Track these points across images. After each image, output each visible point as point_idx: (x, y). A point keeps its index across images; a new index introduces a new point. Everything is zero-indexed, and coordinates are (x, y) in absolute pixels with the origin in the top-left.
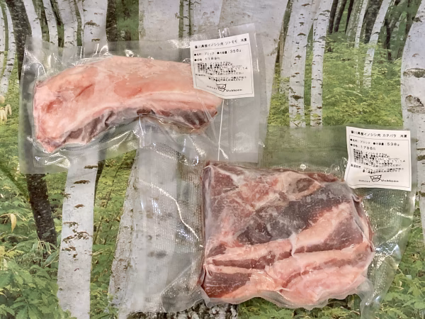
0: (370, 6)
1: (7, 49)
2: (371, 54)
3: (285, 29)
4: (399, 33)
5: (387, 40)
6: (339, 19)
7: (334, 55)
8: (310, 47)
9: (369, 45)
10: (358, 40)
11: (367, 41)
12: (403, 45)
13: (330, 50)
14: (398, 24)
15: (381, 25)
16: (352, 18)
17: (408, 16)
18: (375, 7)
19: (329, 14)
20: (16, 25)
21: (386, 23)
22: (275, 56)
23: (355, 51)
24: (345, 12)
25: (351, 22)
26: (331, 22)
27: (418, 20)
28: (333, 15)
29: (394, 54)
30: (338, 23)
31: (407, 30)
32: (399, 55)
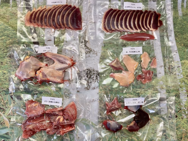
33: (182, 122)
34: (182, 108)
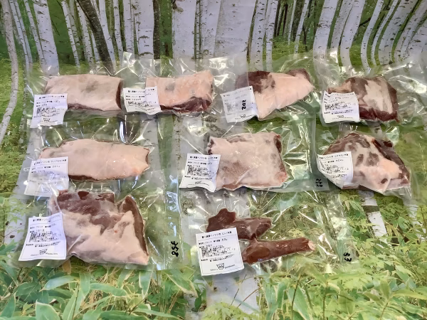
0: (295, 19)
1: (94, 55)
2: (297, 47)
3: (251, 36)
4: (310, 35)
5: (304, 40)
6: (279, 28)
7: (277, 49)
8: (264, 46)
9: (295, 42)
10: (289, 40)
11: (294, 40)
12: (313, 42)
13: (275, 47)
14: (310, 29)
15: (301, 30)
16: (286, 27)
17: (314, 24)
18: (297, 19)
19: (273, 25)
20: (97, 43)
21: (303, 29)
22: (246, 51)
23: (288, 46)
24: (282, 24)
25: (285, 30)
26: (275, 30)
27: (320, 26)
28: (276, 26)
29: (308, 47)
30: (279, 30)
31: (315, 33)
32: (311, 48)
33: (419, 249)
34: (414, 223)
